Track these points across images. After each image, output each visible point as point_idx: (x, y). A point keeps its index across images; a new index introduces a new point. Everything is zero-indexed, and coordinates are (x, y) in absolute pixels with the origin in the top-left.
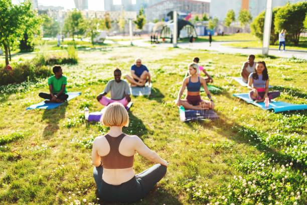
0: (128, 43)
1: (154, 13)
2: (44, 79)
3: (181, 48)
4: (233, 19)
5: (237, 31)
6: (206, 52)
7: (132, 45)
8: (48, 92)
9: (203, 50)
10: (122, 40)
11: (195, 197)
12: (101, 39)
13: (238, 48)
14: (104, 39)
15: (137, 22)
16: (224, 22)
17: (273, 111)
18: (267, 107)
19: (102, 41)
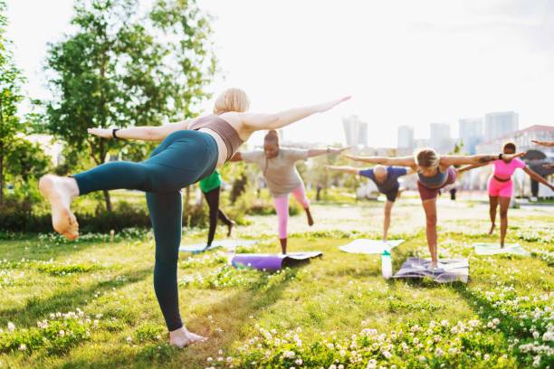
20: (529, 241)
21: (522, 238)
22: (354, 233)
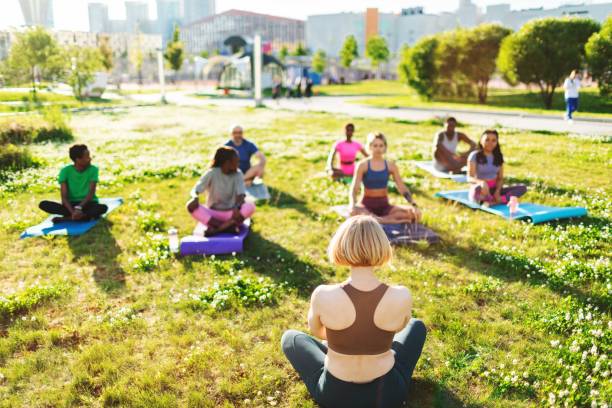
0: (157, 98)
1: (195, 39)
2: (18, 173)
3: (271, 109)
4: (355, 53)
5: (363, 75)
6: (325, 115)
7: (165, 102)
8: (58, 200)
9: (317, 113)
10: (139, 92)
11: (504, 386)
12: (95, 90)
13: (381, 107)
14: (102, 91)
15: (170, 56)
16: (337, 59)
17: (529, 221)
18: (513, 214)
19: (96, 94)
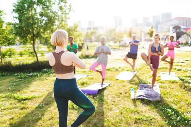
15: (150, 33)
20: (178, 70)
21: (176, 69)
22: (120, 68)
